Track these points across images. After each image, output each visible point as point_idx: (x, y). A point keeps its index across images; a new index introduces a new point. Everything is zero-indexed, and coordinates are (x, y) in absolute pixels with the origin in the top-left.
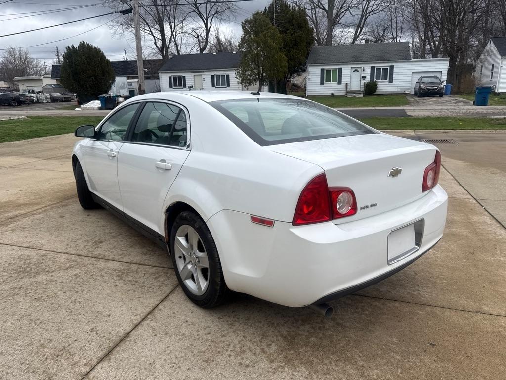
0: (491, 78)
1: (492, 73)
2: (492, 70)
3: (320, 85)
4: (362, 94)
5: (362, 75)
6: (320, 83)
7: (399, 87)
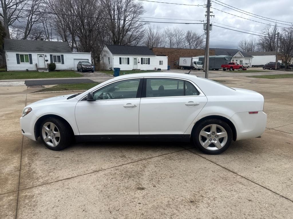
0: (109, 64)
1: (109, 61)
2: (109, 60)
3: (17, 64)
4: (48, 70)
5: (45, 59)
6: (17, 63)
7: (68, 67)
